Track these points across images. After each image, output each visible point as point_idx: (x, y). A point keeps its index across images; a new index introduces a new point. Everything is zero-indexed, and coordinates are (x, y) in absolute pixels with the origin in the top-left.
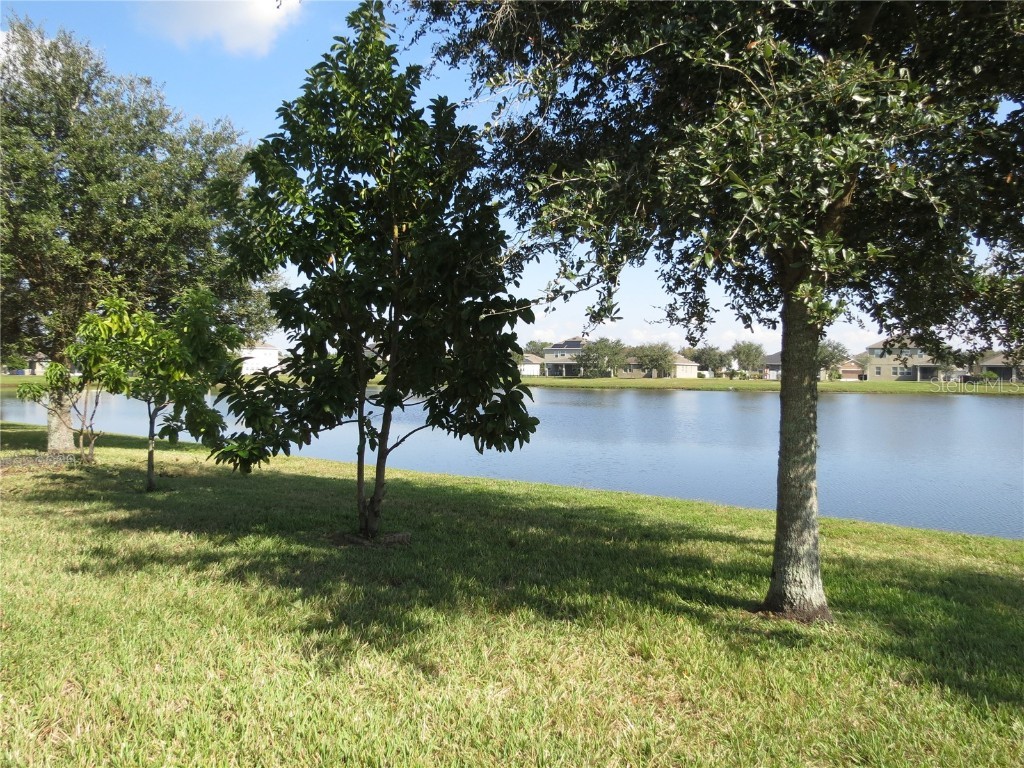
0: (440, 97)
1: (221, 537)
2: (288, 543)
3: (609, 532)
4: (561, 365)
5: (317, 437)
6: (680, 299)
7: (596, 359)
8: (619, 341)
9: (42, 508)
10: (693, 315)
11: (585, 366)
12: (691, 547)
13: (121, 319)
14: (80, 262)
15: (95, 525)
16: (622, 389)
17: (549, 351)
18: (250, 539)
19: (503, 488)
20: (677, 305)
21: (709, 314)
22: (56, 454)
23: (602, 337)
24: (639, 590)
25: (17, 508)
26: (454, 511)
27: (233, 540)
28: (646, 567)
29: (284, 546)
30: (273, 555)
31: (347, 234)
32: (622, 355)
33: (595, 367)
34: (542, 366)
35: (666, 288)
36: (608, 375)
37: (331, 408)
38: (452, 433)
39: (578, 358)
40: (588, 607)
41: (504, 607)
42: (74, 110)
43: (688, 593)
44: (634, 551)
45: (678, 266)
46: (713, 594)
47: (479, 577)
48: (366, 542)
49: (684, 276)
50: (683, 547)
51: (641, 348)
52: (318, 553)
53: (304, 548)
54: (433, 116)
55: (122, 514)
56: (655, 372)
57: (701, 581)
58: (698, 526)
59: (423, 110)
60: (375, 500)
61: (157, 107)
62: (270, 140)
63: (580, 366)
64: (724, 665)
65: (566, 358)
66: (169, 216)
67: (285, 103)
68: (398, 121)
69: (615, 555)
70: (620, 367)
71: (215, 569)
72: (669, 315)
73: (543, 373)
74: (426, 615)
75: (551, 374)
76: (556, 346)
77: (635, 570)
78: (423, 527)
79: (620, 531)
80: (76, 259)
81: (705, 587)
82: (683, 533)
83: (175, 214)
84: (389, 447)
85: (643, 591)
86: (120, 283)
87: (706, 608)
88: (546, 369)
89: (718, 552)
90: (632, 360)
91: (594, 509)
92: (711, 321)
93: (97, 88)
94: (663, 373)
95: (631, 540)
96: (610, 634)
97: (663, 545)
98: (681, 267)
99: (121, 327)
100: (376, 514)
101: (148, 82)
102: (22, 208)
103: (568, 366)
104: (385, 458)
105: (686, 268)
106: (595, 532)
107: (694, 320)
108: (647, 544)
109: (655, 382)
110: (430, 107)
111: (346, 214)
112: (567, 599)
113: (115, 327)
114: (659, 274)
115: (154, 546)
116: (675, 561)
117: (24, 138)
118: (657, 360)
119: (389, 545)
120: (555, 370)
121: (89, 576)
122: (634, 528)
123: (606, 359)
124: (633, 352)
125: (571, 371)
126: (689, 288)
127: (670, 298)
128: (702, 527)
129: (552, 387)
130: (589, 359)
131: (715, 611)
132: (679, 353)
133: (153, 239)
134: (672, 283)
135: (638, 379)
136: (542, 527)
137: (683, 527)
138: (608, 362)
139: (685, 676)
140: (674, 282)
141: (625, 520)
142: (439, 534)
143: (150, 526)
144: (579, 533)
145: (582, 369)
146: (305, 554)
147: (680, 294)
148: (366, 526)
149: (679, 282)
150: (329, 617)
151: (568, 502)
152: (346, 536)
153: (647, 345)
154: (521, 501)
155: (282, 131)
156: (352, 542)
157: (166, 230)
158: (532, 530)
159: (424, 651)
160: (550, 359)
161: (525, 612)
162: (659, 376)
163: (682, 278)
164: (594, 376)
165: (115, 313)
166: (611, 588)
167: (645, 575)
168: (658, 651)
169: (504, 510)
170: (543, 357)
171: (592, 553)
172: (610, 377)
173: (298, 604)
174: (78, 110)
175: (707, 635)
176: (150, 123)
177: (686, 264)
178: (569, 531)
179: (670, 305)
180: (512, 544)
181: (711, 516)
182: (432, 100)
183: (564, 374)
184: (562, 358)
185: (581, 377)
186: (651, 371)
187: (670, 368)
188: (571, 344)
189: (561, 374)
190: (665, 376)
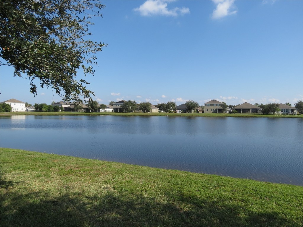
4: (118, 109)
7: (128, 107)
11: (125, 109)
16: (136, 115)
17: (115, 104)
23: (129, 100)
33: (128, 109)
34: (112, 109)
36: (132, 111)
39: (123, 106)
63: (123, 109)
70: (136, 109)
73: (113, 111)
75: (115, 111)
76: (116, 103)
90: (139, 107)
103: (120, 109)
109: (145, 113)
118: (146, 107)
130: (126, 107)
135: (141, 113)
138: (131, 108)
160: (115, 107)
164: (128, 112)
170: (113, 106)
183: (119, 111)
184: (118, 106)
185: (124, 112)
186: (144, 110)
187: (150, 109)
188: (121, 102)
189: (118, 111)
190: (148, 112)
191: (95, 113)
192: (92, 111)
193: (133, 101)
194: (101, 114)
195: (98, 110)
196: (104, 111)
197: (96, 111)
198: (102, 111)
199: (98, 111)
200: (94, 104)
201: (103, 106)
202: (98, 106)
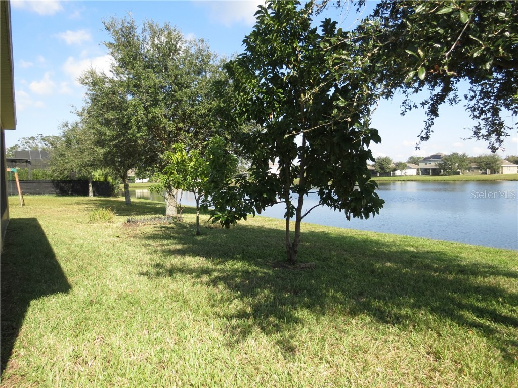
0: (326, 19)
1: (217, 261)
2: (250, 265)
3: (437, 268)
4: (429, 169)
5: (264, 210)
6: (483, 123)
7: (450, 165)
8: (464, 154)
9: (147, 242)
10: (493, 132)
11: (444, 169)
12: (491, 280)
13: (182, 153)
14: (174, 129)
15: (164, 251)
16: (467, 181)
17: (422, 162)
18: (230, 262)
19: (380, 238)
20: (481, 127)
21: (505, 131)
22: (169, 217)
23: (454, 152)
24: (446, 308)
25: (138, 241)
26: (346, 251)
27: (223, 262)
28: (456, 293)
29: (247, 267)
30: (239, 272)
31: (278, 102)
32: (467, 162)
33: (450, 169)
34: (418, 169)
35: (472, 116)
36: (458, 173)
37: (267, 195)
38: (333, 208)
39: (440, 165)
40: (407, 317)
41: (353, 313)
42: (170, 59)
43: (480, 313)
44: (451, 281)
45: (480, 101)
46: (500, 315)
47: (343, 291)
48: (290, 267)
49: (485, 107)
50: (486, 280)
51: (479, 157)
52: (262, 271)
53: (257, 268)
54: (323, 30)
55: (179, 247)
56: (488, 171)
57: (494, 306)
58: (501, 267)
59: (316, 28)
60: (295, 244)
61: (206, 52)
62: (241, 57)
63: (440, 169)
64: (495, 372)
65: (432, 165)
66: (211, 103)
67: (246, 37)
68: (303, 37)
69: (437, 283)
70: (466, 169)
71: (205, 278)
72: (475, 133)
73: (418, 174)
74: (303, 314)
75: (423, 174)
76: (426, 158)
77: (448, 293)
78: (325, 259)
79: (444, 267)
80: (171, 127)
81: (495, 310)
82: (488, 271)
83: (214, 102)
84: (302, 215)
85: (449, 309)
86: (191, 137)
87: (493, 325)
88: (420, 172)
89: (512, 284)
90: (473, 165)
91: (432, 252)
92: (507, 135)
93: (180, 47)
94: (494, 171)
95: (450, 273)
96: (416, 337)
97: (472, 278)
98: (482, 102)
99: (182, 157)
100: (296, 252)
101: (203, 41)
102: (150, 106)
103: (434, 170)
104: (300, 222)
105: (486, 102)
106: (428, 267)
107: (494, 136)
108: (461, 276)
109: (488, 176)
110: (321, 26)
111: (277, 91)
112: (395, 310)
113: (179, 157)
114: (467, 107)
115: (184, 264)
116: (478, 290)
117: (150, 74)
118: (490, 164)
119: (302, 269)
120: (426, 172)
121: (146, 278)
122: (455, 266)
123: (457, 164)
124: (474, 160)
125: (436, 172)
126: (489, 115)
127: (476, 122)
128: (504, 267)
129: (423, 181)
130: (446, 165)
131: (500, 327)
132: (505, 159)
133: (204, 115)
134: (476, 113)
135: (478, 175)
136: (395, 262)
137: (490, 267)
138: (458, 166)
139: (463, 376)
140: (478, 112)
141: (450, 260)
142: (332, 264)
143: (188, 253)
144: (418, 267)
145: (442, 171)
146: (255, 272)
147: (483, 119)
148: (291, 258)
149: (482, 112)
150: (249, 310)
151: (417, 247)
152: (280, 263)
153: (483, 155)
154: (388, 246)
155: (246, 52)
156: (283, 266)
157: (210, 110)
158: (389, 264)
159: (292, 337)
160: (422, 165)
161: (363, 316)
162: (491, 173)
163: (484, 109)
164: (449, 174)
165: (179, 150)
166: (426, 305)
167: (454, 298)
168: (448, 354)
169: (375, 251)
170: (418, 165)
171: (422, 281)
172: (459, 174)
173: (236, 301)
174: (173, 58)
175: (488, 346)
176: (203, 60)
177: (486, 100)
178: (411, 265)
179: (476, 127)
180: (373, 272)
181: (513, 260)
182: (322, 22)
183: (431, 174)
184: (430, 165)
185: (441, 175)
186: (486, 170)
187: (499, 168)
188: (436, 157)
189: (429, 174)
190: (495, 173)
191: (386, 178)
192: (381, 174)
193: (460, 153)
194: (398, 179)
195: (391, 172)
196: (403, 174)
197: (388, 174)
198: (399, 174)
199: (391, 175)
200: (385, 163)
201: (401, 166)
202: (392, 166)
